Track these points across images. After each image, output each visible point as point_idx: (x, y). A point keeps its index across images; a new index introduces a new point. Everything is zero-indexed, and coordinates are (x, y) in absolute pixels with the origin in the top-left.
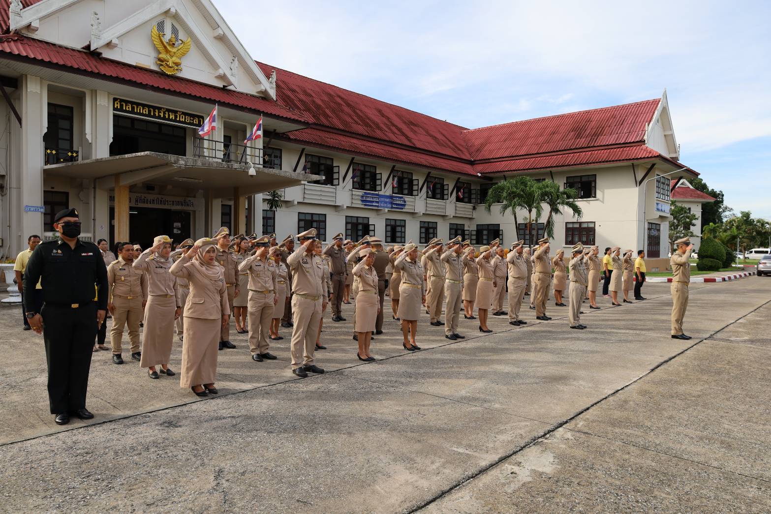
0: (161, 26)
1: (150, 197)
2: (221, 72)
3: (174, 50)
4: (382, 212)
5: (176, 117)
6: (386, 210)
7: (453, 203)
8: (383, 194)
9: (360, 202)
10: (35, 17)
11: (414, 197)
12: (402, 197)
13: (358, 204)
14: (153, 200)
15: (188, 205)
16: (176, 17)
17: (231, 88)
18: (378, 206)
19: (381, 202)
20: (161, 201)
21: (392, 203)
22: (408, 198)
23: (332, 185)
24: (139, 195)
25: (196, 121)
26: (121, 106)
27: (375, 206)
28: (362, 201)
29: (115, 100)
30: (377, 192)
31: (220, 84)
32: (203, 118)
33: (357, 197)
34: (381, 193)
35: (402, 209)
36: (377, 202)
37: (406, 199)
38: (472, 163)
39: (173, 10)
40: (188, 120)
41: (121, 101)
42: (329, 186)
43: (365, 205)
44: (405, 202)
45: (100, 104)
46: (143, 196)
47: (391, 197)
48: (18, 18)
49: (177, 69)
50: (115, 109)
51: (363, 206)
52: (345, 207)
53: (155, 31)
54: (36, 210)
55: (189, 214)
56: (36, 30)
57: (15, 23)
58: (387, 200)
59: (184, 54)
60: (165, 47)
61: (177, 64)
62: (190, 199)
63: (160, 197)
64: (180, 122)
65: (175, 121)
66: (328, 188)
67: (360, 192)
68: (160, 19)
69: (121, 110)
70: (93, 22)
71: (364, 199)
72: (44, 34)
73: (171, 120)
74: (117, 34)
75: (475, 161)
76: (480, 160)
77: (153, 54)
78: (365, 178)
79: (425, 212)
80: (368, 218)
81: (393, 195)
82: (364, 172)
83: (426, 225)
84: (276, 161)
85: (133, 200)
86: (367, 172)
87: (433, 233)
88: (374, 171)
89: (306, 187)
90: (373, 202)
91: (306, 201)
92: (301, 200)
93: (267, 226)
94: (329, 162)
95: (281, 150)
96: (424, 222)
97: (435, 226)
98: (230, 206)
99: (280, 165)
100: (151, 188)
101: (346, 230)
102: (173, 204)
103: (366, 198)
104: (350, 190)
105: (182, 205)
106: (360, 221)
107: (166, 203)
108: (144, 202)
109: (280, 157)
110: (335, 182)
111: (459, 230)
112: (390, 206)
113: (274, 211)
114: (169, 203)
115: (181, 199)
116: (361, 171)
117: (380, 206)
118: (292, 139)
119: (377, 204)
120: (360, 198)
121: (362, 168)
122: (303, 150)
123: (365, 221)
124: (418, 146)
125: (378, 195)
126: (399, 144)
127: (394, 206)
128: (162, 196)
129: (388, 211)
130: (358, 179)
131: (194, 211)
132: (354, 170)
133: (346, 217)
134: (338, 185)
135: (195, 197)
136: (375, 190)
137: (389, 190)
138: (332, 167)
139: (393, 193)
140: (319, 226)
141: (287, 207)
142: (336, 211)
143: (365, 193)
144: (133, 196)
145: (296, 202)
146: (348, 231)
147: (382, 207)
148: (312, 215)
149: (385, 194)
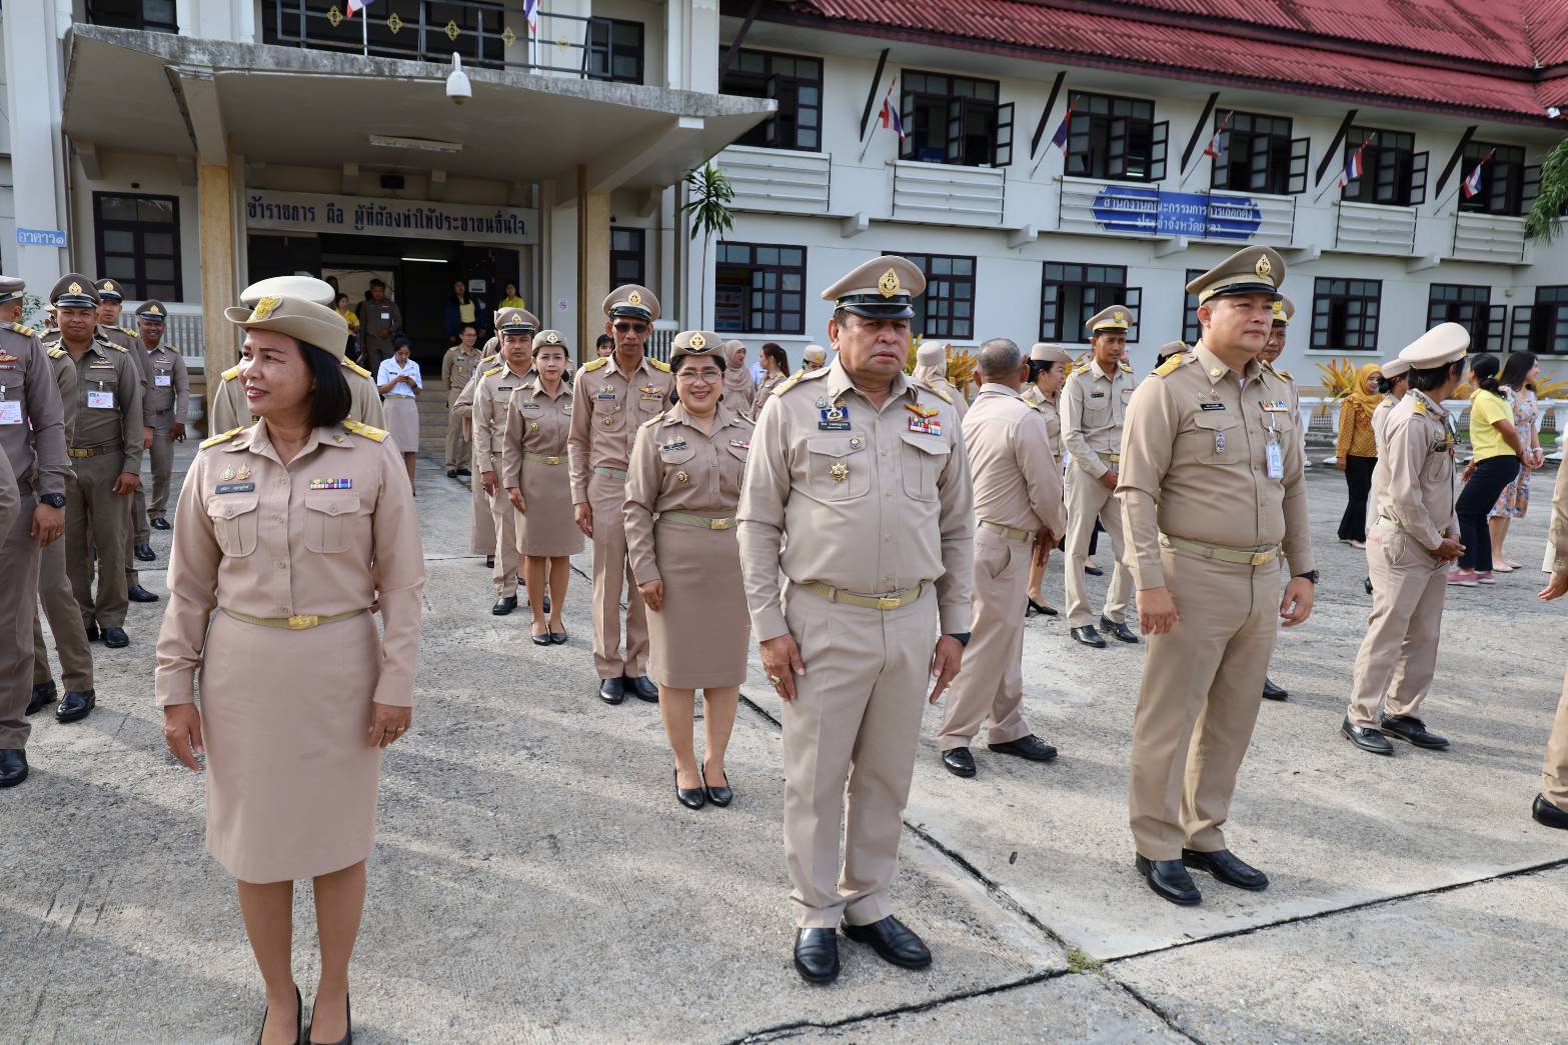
1: (397, 206)
4: (1169, 249)
6: (1184, 241)
7: (1445, 213)
8: (1175, 189)
9: (1091, 218)
11: (1290, 198)
12: (1248, 199)
13: (1089, 224)
14: (407, 217)
15: (508, 229)
18: (1155, 230)
19: (1168, 216)
20: (429, 219)
21: (1207, 220)
22: (1268, 203)
23: (994, 165)
24: (366, 202)
27: (1145, 229)
28: (1098, 213)
30: (1152, 186)
33: (1081, 203)
34: (1166, 186)
35: (1246, 236)
36: (1149, 216)
37: (1261, 206)
38: (1532, 77)
42: (984, 168)
43: (1108, 226)
44: (1256, 213)
46: (378, 203)
47: (1205, 200)
51: (1101, 231)
52: (1033, 233)
54: (45, 239)
55: (516, 254)
58: (1193, 209)
62: (514, 211)
63: (425, 206)
66: (984, 175)
67: (1095, 186)
71: (1106, 206)
75: (1548, 67)
76: (1560, 66)
78: (1110, 139)
79: (1328, 247)
80: (1124, 269)
81: (1214, 192)
82: (1109, 120)
83: (1339, 290)
84: (806, 95)
85: (349, 217)
86: (1118, 119)
87: (1363, 316)
88: (1146, 116)
89: (900, 173)
90: (1139, 215)
91: (900, 216)
92: (885, 215)
93: (779, 291)
94: (984, 94)
95: (820, 62)
96: (1333, 280)
97: (1372, 294)
98: (641, 233)
99: (819, 108)
100: (392, 181)
101: (1043, 304)
102: (464, 228)
103: (1111, 205)
104: (1055, 180)
105: (490, 229)
106: (1094, 277)
107: (445, 224)
108: (379, 223)
109: (818, 85)
110: (1002, 155)
111: (1467, 304)
112: (1199, 227)
113: (804, 249)
114: (453, 223)
115: (488, 213)
116: (1096, 119)
117: (1163, 230)
118: (832, 19)
119: (1153, 224)
120: (1090, 204)
121: (1101, 108)
122: (885, 53)
123: (1114, 278)
124: (1320, 26)
125: (1155, 193)
126: (1246, 24)
127: (1213, 228)
128: (432, 205)
129: (1190, 244)
130: (1082, 145)
131: (529, 247)
132: (1072, 115)
133: (1045, 264)
134: (1010, 163)
135: (530, 206)
136: (1147, 179)
137: (1197, 178)
138: (996, 108)
139: (1213, 186)
140: (951, 291)
141: (845, 237)
142: (1012, 248)
143: (1109, 187)
144: (349, 205)
145: (864, 221)
146: (1046, 307)
147: (1168, 231)
148: (928, 258)
149: (1184, 191)
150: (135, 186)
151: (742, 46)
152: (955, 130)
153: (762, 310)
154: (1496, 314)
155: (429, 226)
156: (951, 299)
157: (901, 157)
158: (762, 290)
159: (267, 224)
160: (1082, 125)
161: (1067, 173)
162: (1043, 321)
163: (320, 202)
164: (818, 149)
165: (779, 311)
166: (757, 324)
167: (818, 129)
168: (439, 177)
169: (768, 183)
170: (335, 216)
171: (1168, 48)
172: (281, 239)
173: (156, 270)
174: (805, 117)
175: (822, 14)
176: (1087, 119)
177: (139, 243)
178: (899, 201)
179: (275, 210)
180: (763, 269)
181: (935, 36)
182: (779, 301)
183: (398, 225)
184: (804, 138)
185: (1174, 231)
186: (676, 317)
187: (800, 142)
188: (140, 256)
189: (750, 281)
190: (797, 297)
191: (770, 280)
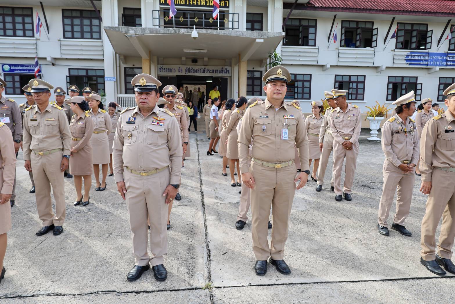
1: (196, 67)
4: (432, 71)
5: (206, 2)
6: (438, 68)
8: (435, 52)
9: (405, 62)
13: (404, 64)
14: (198, 70)
15: (225, 72)
18: (427, 65)
19: (432, 60)
20: (204, 70)
21: (447, 61)
23: (371, 47)
24: (188, 67)
26: (165, 1)
27: (424, 65)
28: (407, 60)
30: (427, 51)
33: (401, 57)
34: (431, 51)
36: (425, 60)
42: (368, 48)
43: (410, 64)
46: (191, 67)
47: (446, 54)
50: (161, 4)
51: (408, 66)
52: (384, 68)
54: (111, 79)
55: (227, 79)
58: (442, 58)
62: (226, 67)
63: (203, 67)
65: (206, 6)
66: (368, 50)
67: (406, 52)
69: (165, 4)
71: (410, 58)
73: (203, 6)
78: (412, 37)
80: (417, 77)
81: (450, 52)
82: (412, 31)
84: (312, 30)
85: (184, 71)
86: (415, 30)
88: (425, 29)
89: (340, 51)
90: (422, 60)
91: (340, 64)
92: (335, 64)
93: (303, 87)
94: (368, 26)
95: (316, 20)
98: (262, 72)
99: (315, 34)
100: (195, 61)
101: (388, 89)
102: (213, 73)
103: (412, 58)
104: (392, 51)
105: (220, 72)
106: (405, 80)
107: (208, 72)
108: (191, 72)
109: (315, 27)
110: (374, 44)
112: (444, 63)
113: (311, 75)
114: (210, 71)
115: (219, 68)
116: (406, 31)
117: (430, 65)
118: (318, 7)
119: (427, 63)
120: (404, 58)
121: (409, 27)
122: (335, 16)
123: (413, 81)
125: (428, 53)
127: (449, 63)
128: (205, 67)
129: (440, 69)
130: (401, 39)
131: (230, 77)
132: (398, 30)
133: (389, 77)
134: (376, 46)
135: (230, 65)
136: (425, 49)
137: (443, 48)
138: (372, 30)
139: (449, 50)
140: (357, 86)
141: (323, 70)
142: (378, 72)
143: (411, 52)
144: (184, 68)
145: (328, 66)
146: (389, 90)
147: (432, 65)
148: (350, 76)
149: (438, 52)
150: (134, 65)
152: (358, 37)
153: (297, 93)
155: (204, 72)
156: (357, 88)
157: (341, 46)
158: (297, 87)
159: (163, 74)
160: (402, 33)
161: (396, 48)
162: (388, 94)
163: (177, 67)
164: (315, 45)
165: (303, 93)
166: (296, 97)
167: (315, 40)
168: (206, 59)
169: (299, 56)
170: (180, 70)
171: (432, 7)
172: (168, 77)
174: (311, 36)
175: (315, 6)
176: (403, 31)
178: (340, 60)
179: (166, 70)
180: (298, 81)
181: (350, 9)
182: (303, 90)
183: (196, 72)
184: (311, 42)
185: (434, 65)
187: (309, 44)
189: (294, 85)
190: (308, 89)
191: (300, 84)
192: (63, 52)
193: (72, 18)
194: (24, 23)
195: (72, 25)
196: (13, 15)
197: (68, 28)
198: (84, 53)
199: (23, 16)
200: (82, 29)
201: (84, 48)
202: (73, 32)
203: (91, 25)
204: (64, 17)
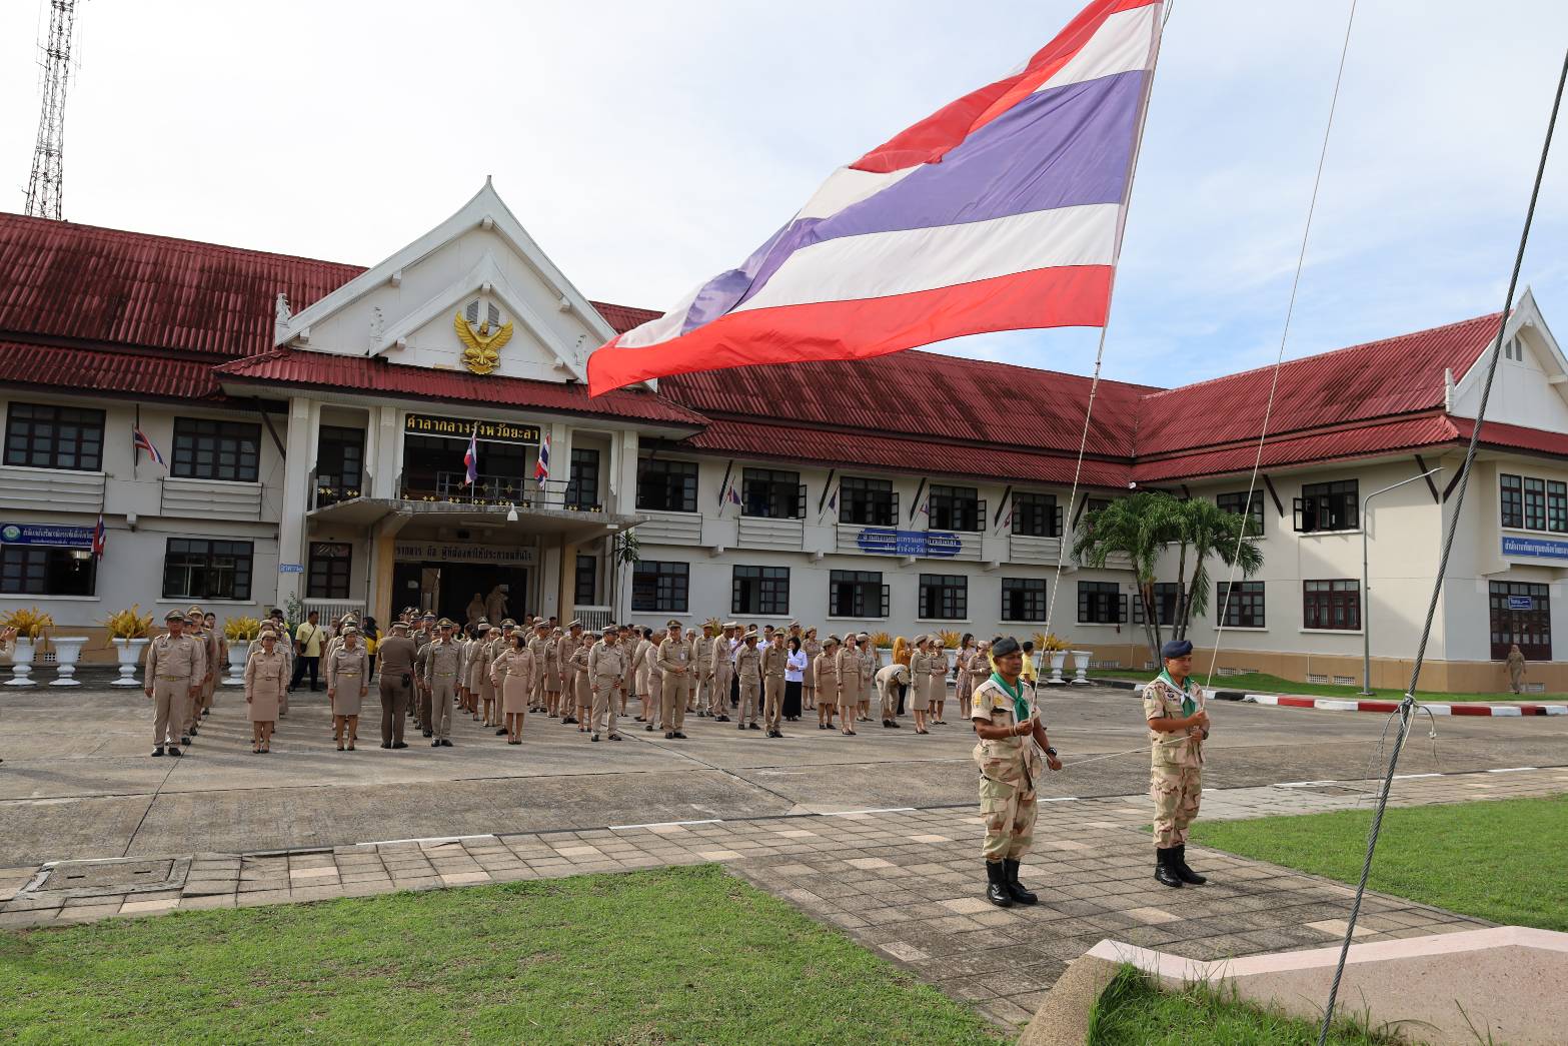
0: (473, 310)
1: (465, 547)
2: (559, 362)
3: (488, 340)
4: (906, 563)
5: (496, 431)
6: (913, 558)
8: (908, 530)
9: (856, 546)
10: (306, 325)
11: (978, 533)
12: (952, 535)
13: (854, 549)
14: (469, 552)
15: (522, 558)
16: (492, 292)
17: (579, 382)
18: (895, 552)
19: (903, 544)
20: (480, 553)
21: (927, 546)
22: (965, 537)
23: (797, 518)
24: (448, 545)
25: (527, 435)
26: (417, 424)
27: (889, 552)
28: (860, 543)
29: (408, 416)
30: (892, 528)
31: (562, 379)
32: (538, 429)
33: (850, 538)
34: (899, 528)
35: (953, 555)
36: (891, 544)
37: (961, 538)
38: (1129, 463)
39: (487, 287)
40: (515, 434)
41: (417, 417)
42: (792, 519)
43: (866, 550)
44: (958, 542)
45: (385, 425)
46: (455, 546)
47: (926, 535)
48: (284, 330)
49: (492, 366)
50: (407, 429)
51: (862, 553)
52: (821, 555)
53: (464, 316)
54: (293, 569)
55: (525, 571)
56: (306, 341)
57: (281, 336)
58: (918, 540)
59: (502, 345)
60: (474, 338)
61: (493, 360)
62: (526, 548)
63: (478, 545)
64: (502, 438)
65: (495, 437)
66: (790, 523)
67: (858, 528)
68: (471, 300)
69: (417, 429)
70: (373, 321)
71: (865, 539)
72: (317, 344)
73: (490, 437)
74: (405, 332)
75: (1138, 457)
76: (1145, 456)
77: (459, 350)
78: (865, 503)
79: (1005, 560)
80: (880, 574)
81: (930, 530)
82: (866, 491)
83: (1019, 585)
84: (688, 482)
85: (438, 552)
86: (870, 491)
87: (1034, 601)
88: (887, 490)
89: (742, 523)
90: (885, 544)
91: (742, 546)
92: (733, 545)
93: (673, 587)
94: (790, 480)
95: (696, 467)
96: (1014, 579)
97: (1041, 587)
98: (594, 558)
99: (696, 489)
100: (463, 535)
101: (831, 594)
102: (499, 558)
103: (868, 538)
104: (833, 525)
105: (512, 557)
106: (861, 578)
107: (489, 556)
108: (453, 555)
109: (696, 477)
110: (801, 512)
111: (1102, 594)
112: (922, 550)
113: (688, 564)
114: (494, 556)
115: (512, 550)
116: (857, 493)
117: (900, 552)
119: (894, 549)
120: (855, 538)
121: (860, 486)
122: (731, 462)
123: (875, 579)
124: (993, 438)
125: (895, 532)
126: (947, 437)
127: (932, 551)
128: (482, 545)
129: (918, 560)
130: (848, 506)
131: (533, 567)
132: (841, 490)
133: (831, 571)
134: (805, 517)
135: (534, 545)
136: (889, 524)
137: (921, 523)
138: (798, 487)
139: (930, 527)
140: (775, 587)
141: (711, 557)
142: (812, 562)
143: (867, 529)
144: (439, 547)
146: (833, 596)
147: (903, 552)
148: (761, 568)
149: (912, 530)
150: (332, 539)
151: (655, 458)
152: (774, 499)
153: (663, 599)
154: (1122, 600)
155: (481, 557)
156: (775, 592)
157: (743, 515)
158: (663, 587)
160: (849, 495)
161: (841, 521)
162: (831, 605)
163: (425, 545)
164: (695, 511)
165: (672, 599)
166: (660, 606)
167: (695, 500)
168: (488, 533)
169: (667, 529)
170: (430, 551)
172: (403, 564)
173: (337, 581)
174: (688, 494)
176: (850, 493)
177: (330, 568)
178: (742, 539)
179: (409, 550)
180: (663, 575)
181: (757, 455)
182: (673, 594)
183: (463, 556)
184: (688, 505)
185: (907, 553)
186: (611, 605)
187: (685, 508)
188: (330, 574)
189: (656, 582)
190: (683, 592)
191: (668, 581)
192: (166, 505)
193: (196, 436)
194: (79, 441)
195: (195, 450)
196: (57, 423)
197: (186, 456)
198: (216, 508)
199: (81, 426)
200: (216, 458)
201: (216, 499)
202: (194, 463)
203: (238, 453)
204: (177, 433)
